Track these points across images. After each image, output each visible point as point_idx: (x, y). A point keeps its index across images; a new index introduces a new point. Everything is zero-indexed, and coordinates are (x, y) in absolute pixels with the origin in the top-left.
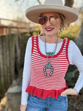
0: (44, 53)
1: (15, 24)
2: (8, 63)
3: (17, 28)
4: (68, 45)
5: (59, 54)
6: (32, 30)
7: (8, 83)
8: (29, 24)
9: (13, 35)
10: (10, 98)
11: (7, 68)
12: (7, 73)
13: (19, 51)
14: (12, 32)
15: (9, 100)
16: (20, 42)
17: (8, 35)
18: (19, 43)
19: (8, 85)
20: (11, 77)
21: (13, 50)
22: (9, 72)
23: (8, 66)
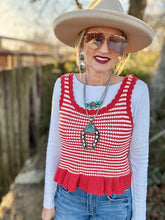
0: (81, 105)
1: (30, 49)
2: (16, 124)
3: (35, 56)
4: (131, 87)
5: (111, 105)
6: (64, 60)
7: (16, 166)
8: (58, 47)
9: (26, 70)
10: (20, 195)
11: (15, 134)
12: (15, 144)
13: (37, 102)
14: (25, 64)
15: (17, 198)
16: (41, 83)
17: (17, 70)
18: (38, 86)
19: (15, 169)
20: (21, 152)
21: (26, 98)
22: (17, 142)
23: (17, 131)
